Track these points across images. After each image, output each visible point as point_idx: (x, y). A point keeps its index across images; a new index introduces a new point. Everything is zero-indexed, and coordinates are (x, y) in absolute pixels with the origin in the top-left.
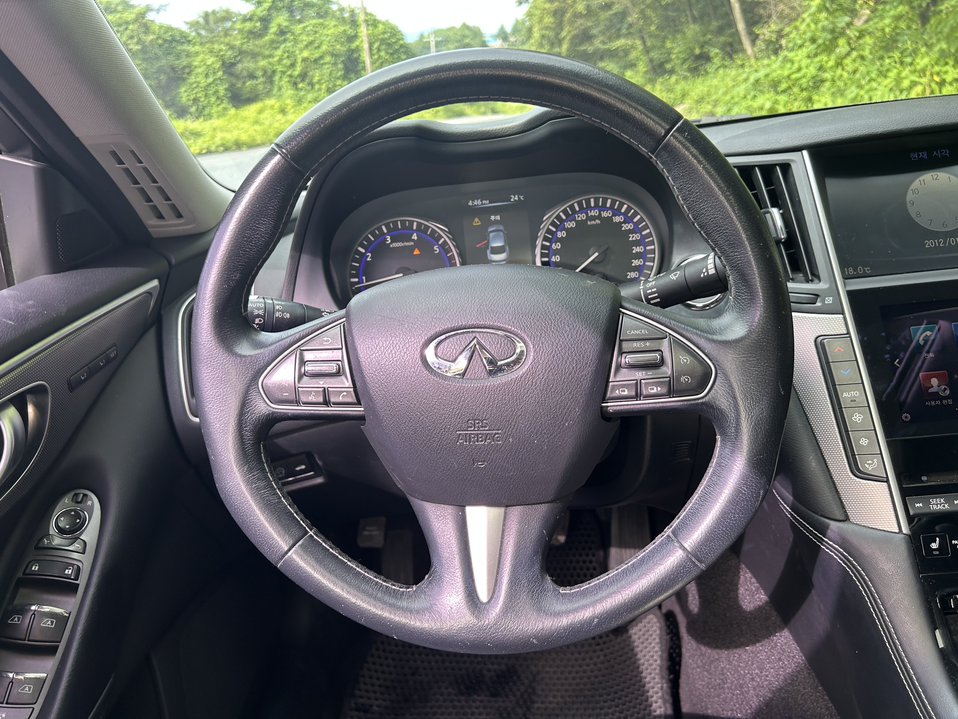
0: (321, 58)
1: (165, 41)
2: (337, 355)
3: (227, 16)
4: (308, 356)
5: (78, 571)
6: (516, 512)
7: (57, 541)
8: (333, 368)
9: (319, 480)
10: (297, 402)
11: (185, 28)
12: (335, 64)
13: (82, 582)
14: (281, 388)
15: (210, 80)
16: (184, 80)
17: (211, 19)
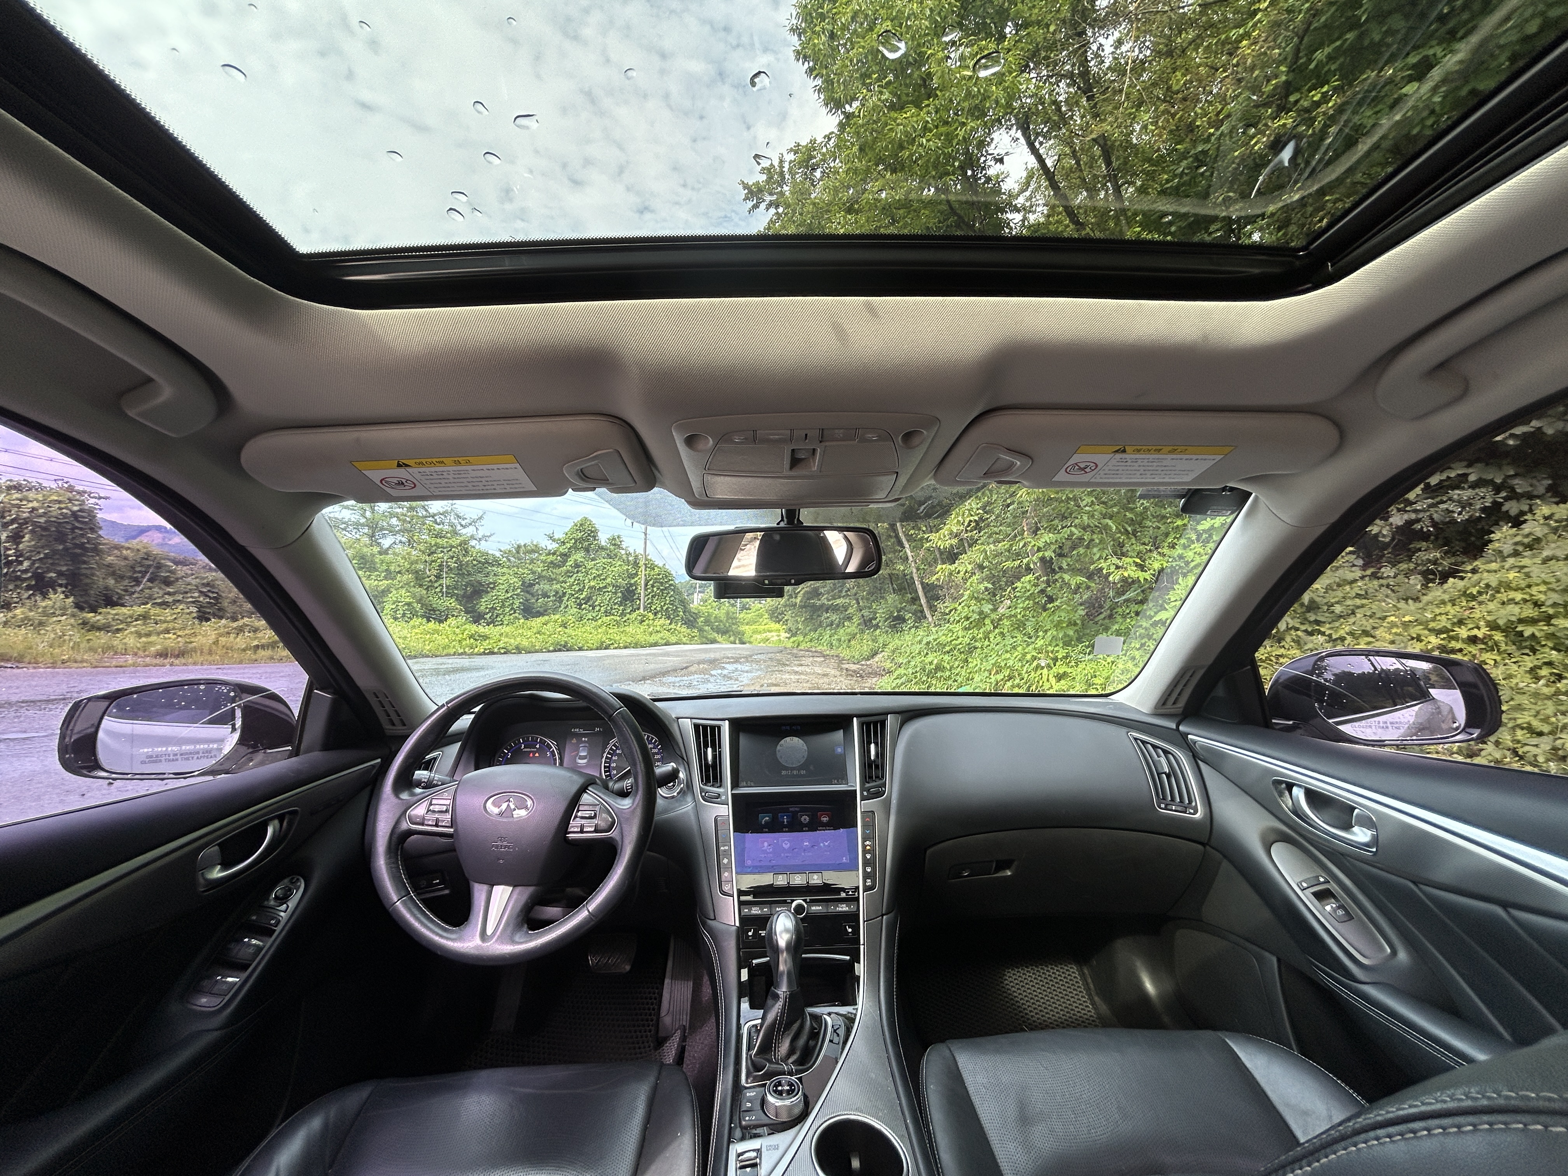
0: (605, 587)
1: (480, 562)
2: (447, 802)
3: (536, 549)
4: (434, 802)
5: (278, 922)
6: (518, 889)
7: (272, 903)
8: (444, 808)
9: (447, 892)
10: (423, 824)
11: (498, 554)
12: (615, 593)
13: (278, 929)
14: (417, 817)
15: (509, 595)
16: (488, 592)
17: (522, 549)
